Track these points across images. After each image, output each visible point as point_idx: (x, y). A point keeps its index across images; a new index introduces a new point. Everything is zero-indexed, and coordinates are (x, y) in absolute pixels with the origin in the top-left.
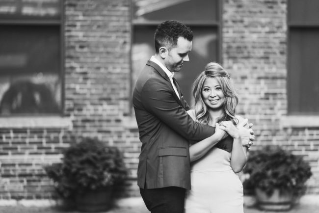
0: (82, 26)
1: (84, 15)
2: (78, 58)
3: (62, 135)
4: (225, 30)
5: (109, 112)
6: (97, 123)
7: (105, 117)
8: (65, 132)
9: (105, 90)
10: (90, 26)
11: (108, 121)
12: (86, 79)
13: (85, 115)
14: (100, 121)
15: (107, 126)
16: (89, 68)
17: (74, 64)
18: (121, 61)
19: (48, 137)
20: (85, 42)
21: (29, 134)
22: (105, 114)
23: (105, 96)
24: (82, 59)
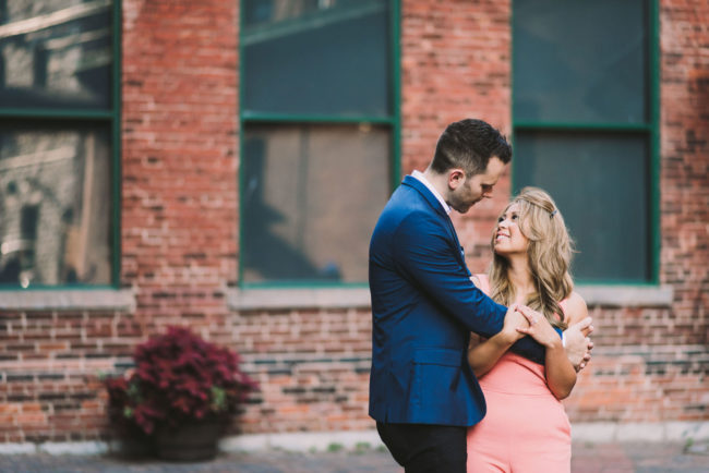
0: (153, 122)
1: (157, 102)
2: (145, 180)
3: (116, 321)
4: (405, 132)
5: (202, 280)
6: (180, 300)
7: (194, 289)
8: (122, 316)
9: (194, 238)
10: (168, 122)
11: (201, 295)
12: (160, 218)
13: (159, 286)
14: (186, 295)
15: (199, 305)
16: (165, 198)
17: (138, 191)
18: (224, 185)
19: (91, 326)
20: (158, 151)
21: (55, 320)
22: (194, 282)
23: (195, 249)
24: (153, 182)
